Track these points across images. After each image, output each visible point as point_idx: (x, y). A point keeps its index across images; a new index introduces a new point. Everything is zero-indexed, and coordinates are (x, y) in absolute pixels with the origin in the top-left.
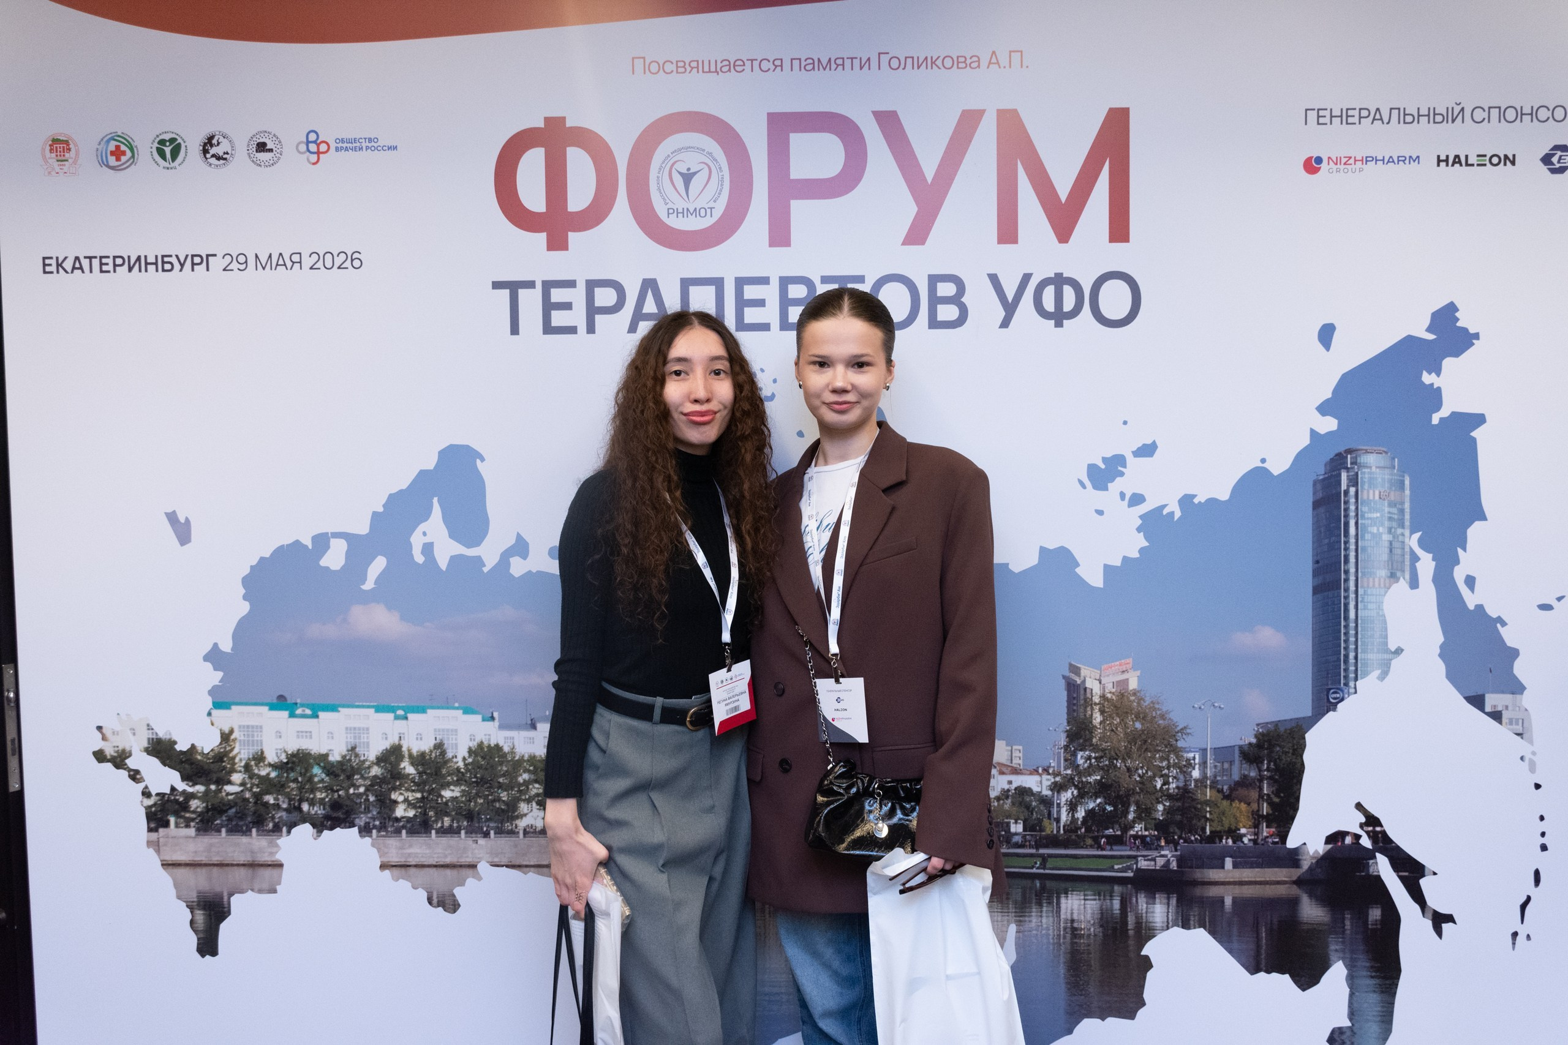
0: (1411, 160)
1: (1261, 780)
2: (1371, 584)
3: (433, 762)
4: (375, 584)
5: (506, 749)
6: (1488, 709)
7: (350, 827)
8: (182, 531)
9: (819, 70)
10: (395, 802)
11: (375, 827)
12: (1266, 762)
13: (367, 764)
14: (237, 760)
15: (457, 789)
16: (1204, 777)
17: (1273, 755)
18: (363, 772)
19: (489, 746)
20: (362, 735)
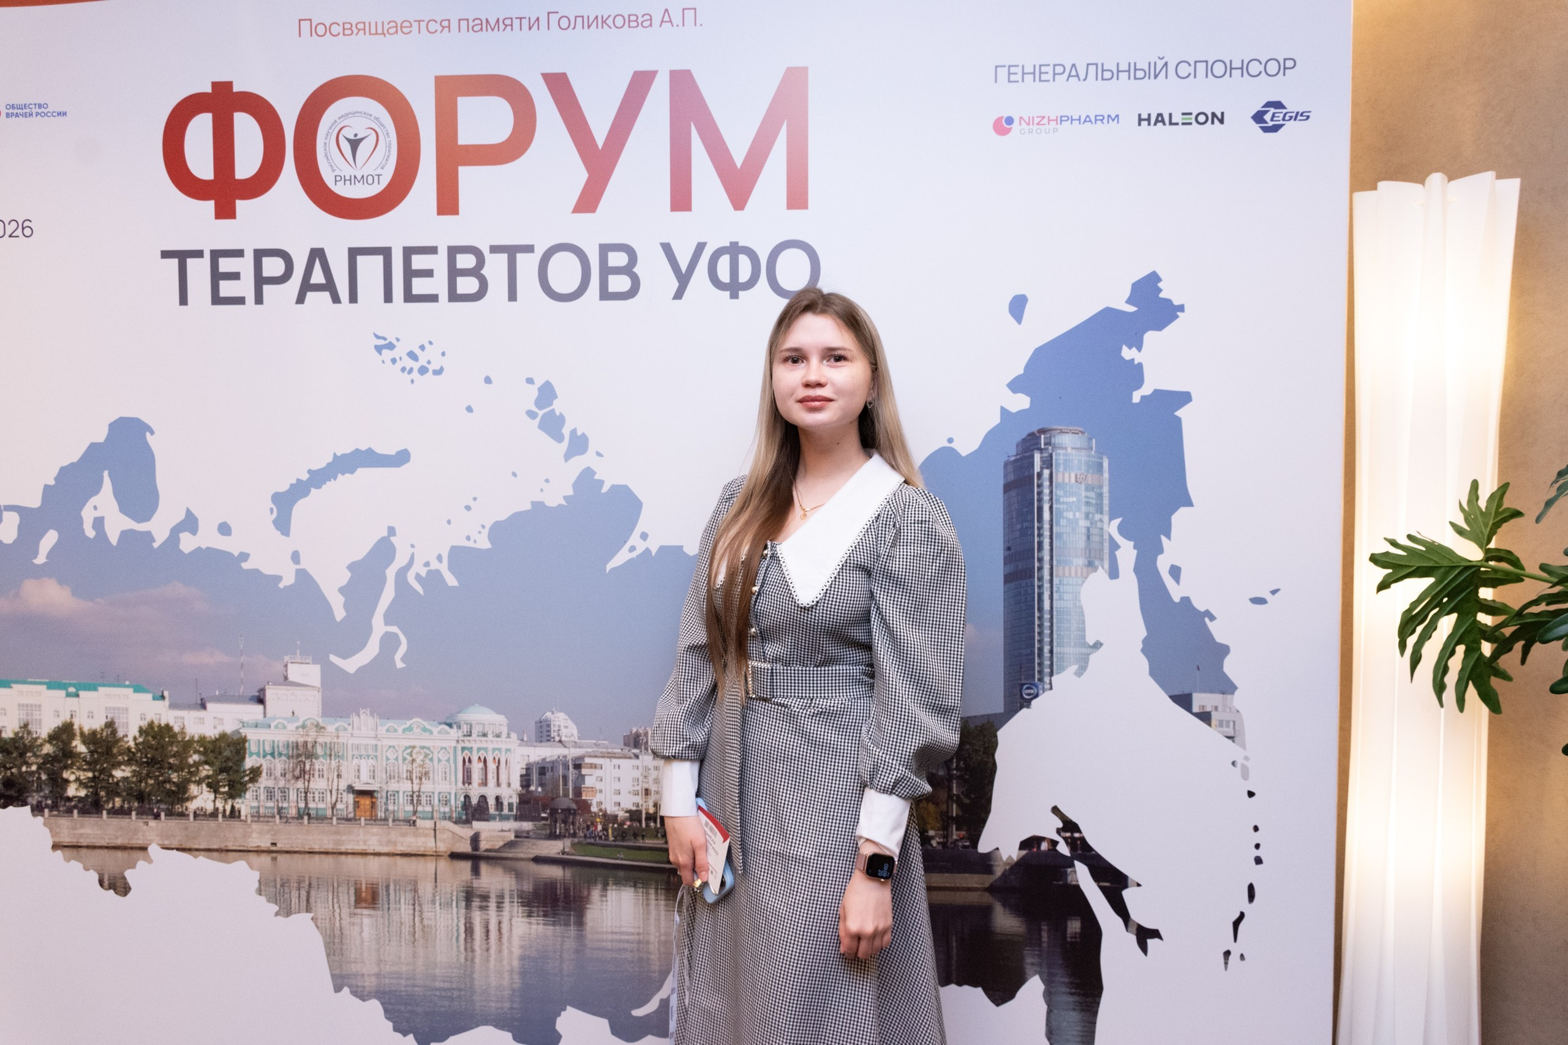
0: (1110, 120)
1: (950, 780)
2: (1067, 574)
3: (104, 741)
4: (47, 558)
5: (176, 729)
6: (1196, 709)
7: (22, 806)
9: (487, 30)
10: (67, 781)
11: (47, 806)
12: (955, 760)
13: (40, 741)
15: (128, 769)
17: (964, 753)
18: (35, 750)
19: (160, 726)
20: (35, 712)
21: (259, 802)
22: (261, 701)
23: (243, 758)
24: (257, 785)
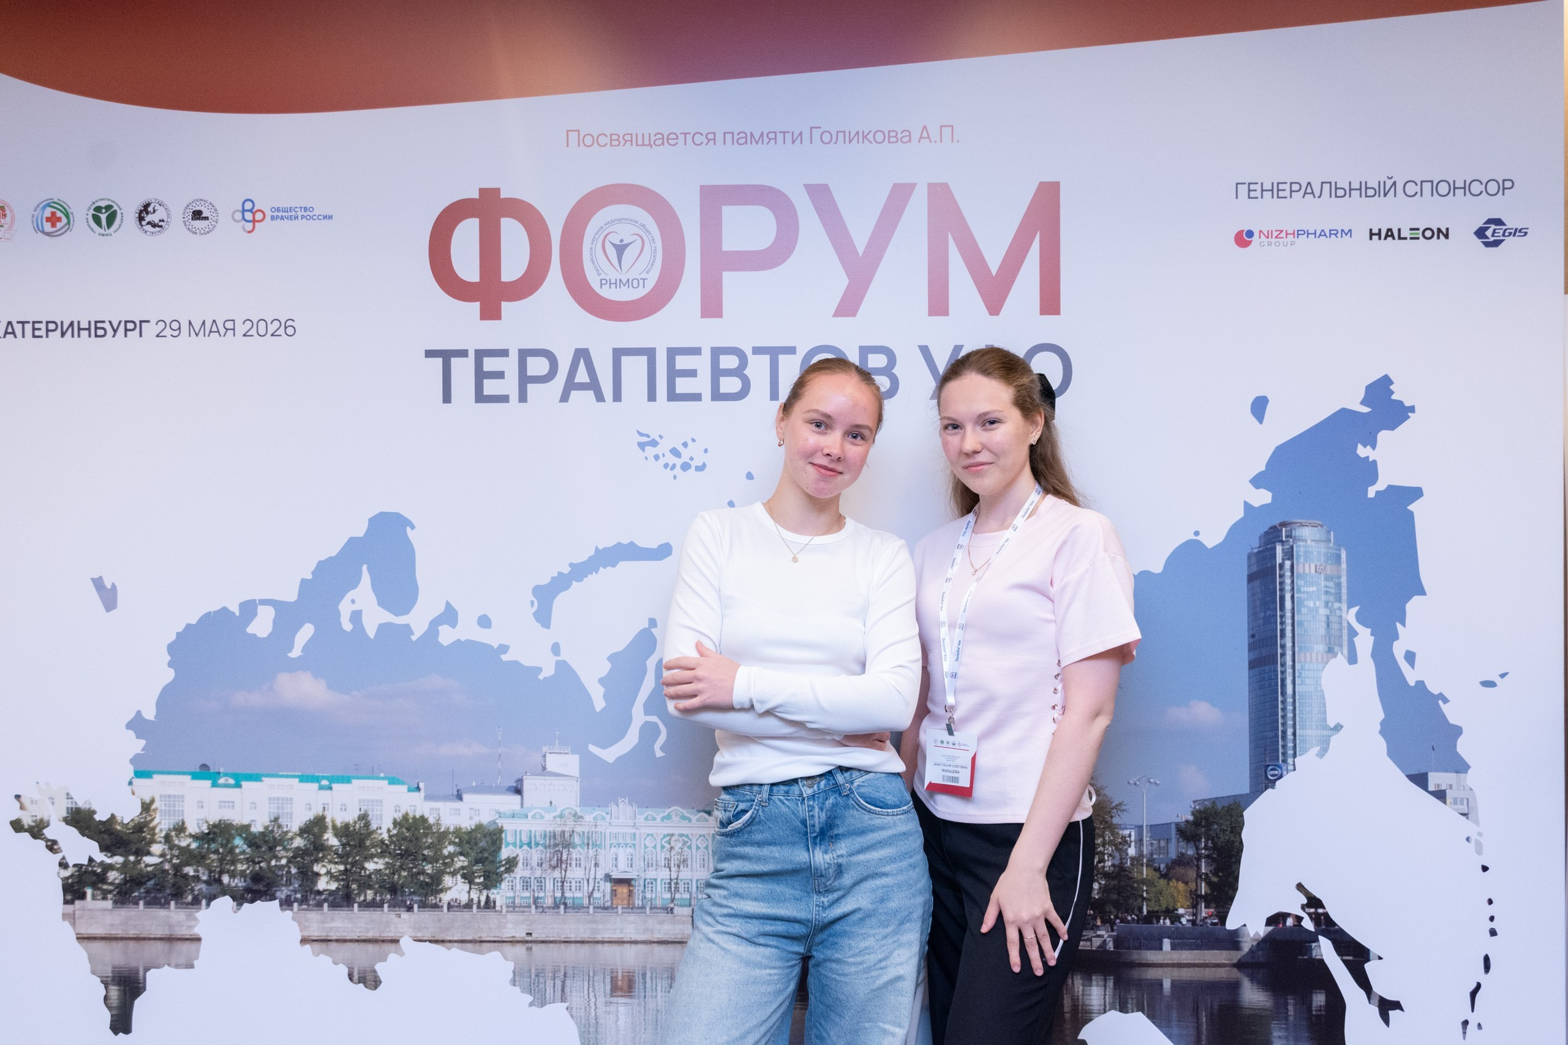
0: (1344, 234)
1: (1199, 859)
2: (1308, 660)
3: (357, 833)
4: (302, 652)
5: (431, 821)
6: (1431, 788)
7: (270, 900)
8: (108, 597)
9: (751, 143)
10: (318, 875)
11: (296, 900)
12: (1203, 840)
13: (290, 835)
14: (157, 831)
15: (381, 861)
16: (1141, 855)
17: (1211, 833)
18: (285, 843)
19: (414, 818)
20: (285, 806)
21: (515, 892)
22: (518, 791)
23: (500, 848)
24: (513, 875)
